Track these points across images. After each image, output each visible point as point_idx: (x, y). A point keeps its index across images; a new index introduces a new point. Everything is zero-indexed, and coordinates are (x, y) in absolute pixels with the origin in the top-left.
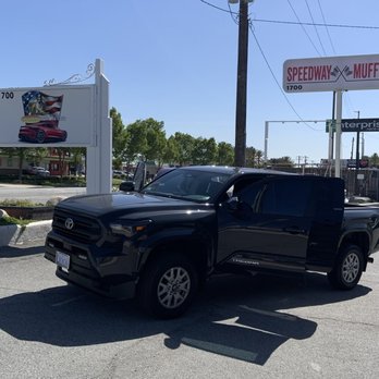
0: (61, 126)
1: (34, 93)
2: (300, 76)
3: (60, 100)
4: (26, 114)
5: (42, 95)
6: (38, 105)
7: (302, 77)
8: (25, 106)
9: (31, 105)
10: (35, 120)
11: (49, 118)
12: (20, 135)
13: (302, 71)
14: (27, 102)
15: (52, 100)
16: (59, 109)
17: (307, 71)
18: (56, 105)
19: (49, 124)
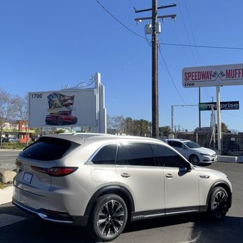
0: (73, 114)
1: (55, 94)
2: (193, 78)
3: (72, 98)
4: (50, 107)
5: (61, 95)
6: (58, 102)
7: (194, 78)
8: (49, 102)
9: (53, 101)
10: (56, 111)
11: (65, 109)
12: (46, 121)
13: (194, 74)
14: (51, 100)
15: (67, 98)
16: (72, 104)
17: (197, 74)
18: (70, 101)
19: (65, 113)
